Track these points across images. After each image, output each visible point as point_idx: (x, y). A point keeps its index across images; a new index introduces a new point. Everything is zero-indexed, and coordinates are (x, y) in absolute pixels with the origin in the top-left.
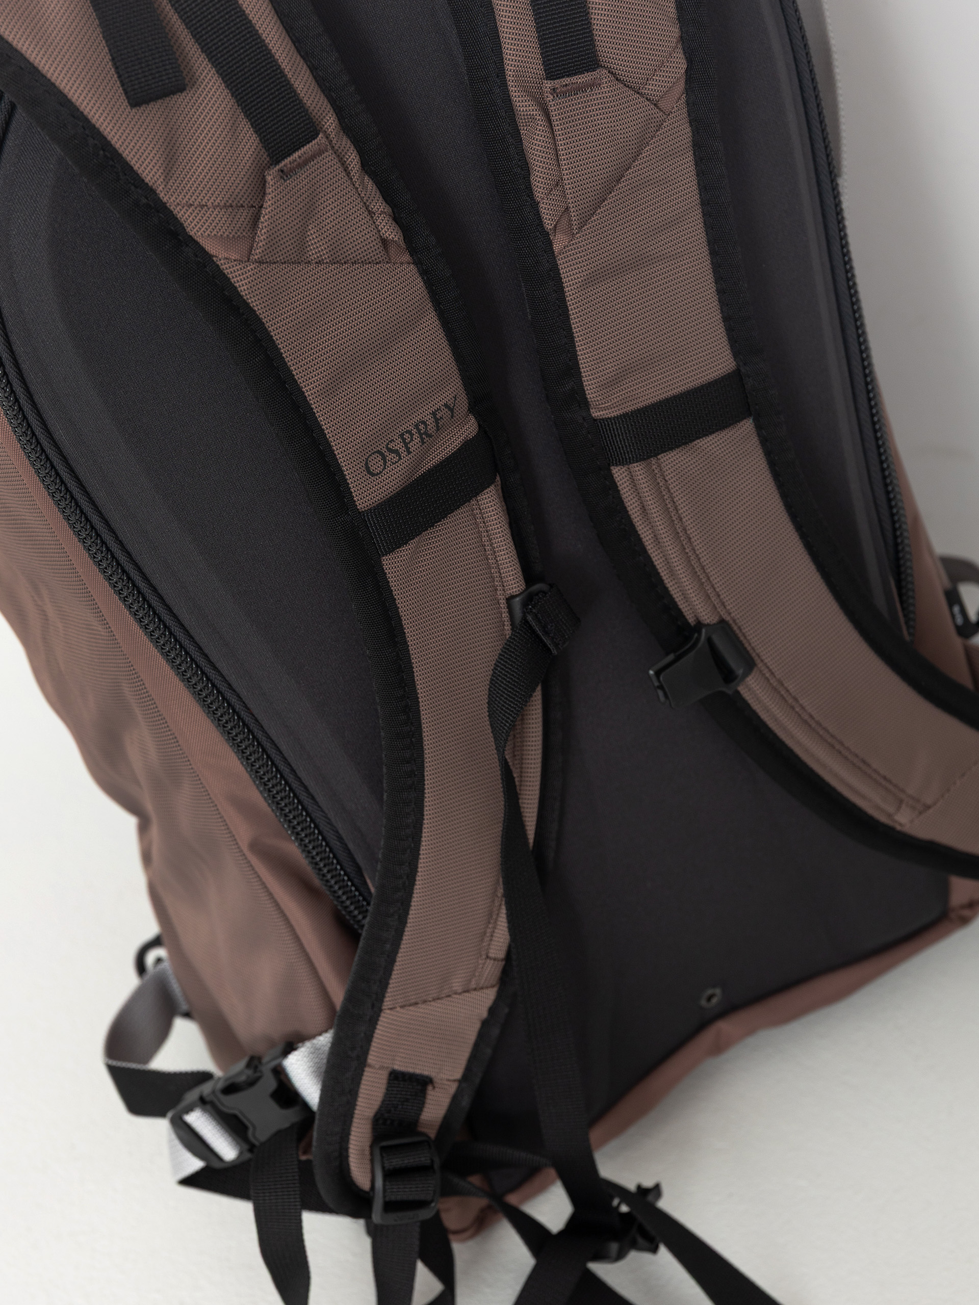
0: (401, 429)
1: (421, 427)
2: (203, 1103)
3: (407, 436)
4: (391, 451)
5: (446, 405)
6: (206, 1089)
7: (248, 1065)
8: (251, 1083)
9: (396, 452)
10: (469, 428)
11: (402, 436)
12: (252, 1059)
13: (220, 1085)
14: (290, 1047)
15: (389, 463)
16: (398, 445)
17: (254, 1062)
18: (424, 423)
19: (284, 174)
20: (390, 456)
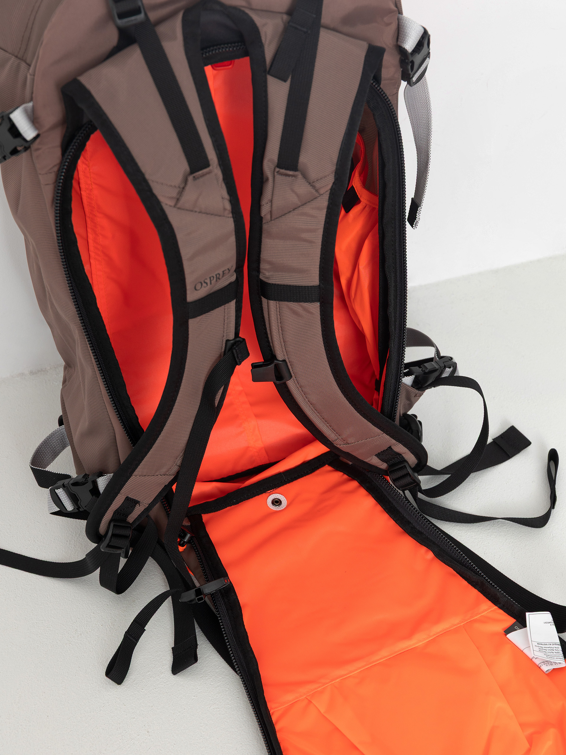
0: (211, 276)
1: (218, 276)
2: (64, 486)
3: (212, 278)
4: (205, 282)
5: (228, 269)
6: (66, 481)
7: (83, 477)
8: (83, 484)
9: (207, 283)
10: (233, 278)
11: (210, 278)
12: (86, 474)
13: (72, 482)
14: (101, 474)
15: (203, 287)
16: (208, 281)
17: (86, 476)
18: (219, 274)
19: (195, 178)
20: (204, 285)
